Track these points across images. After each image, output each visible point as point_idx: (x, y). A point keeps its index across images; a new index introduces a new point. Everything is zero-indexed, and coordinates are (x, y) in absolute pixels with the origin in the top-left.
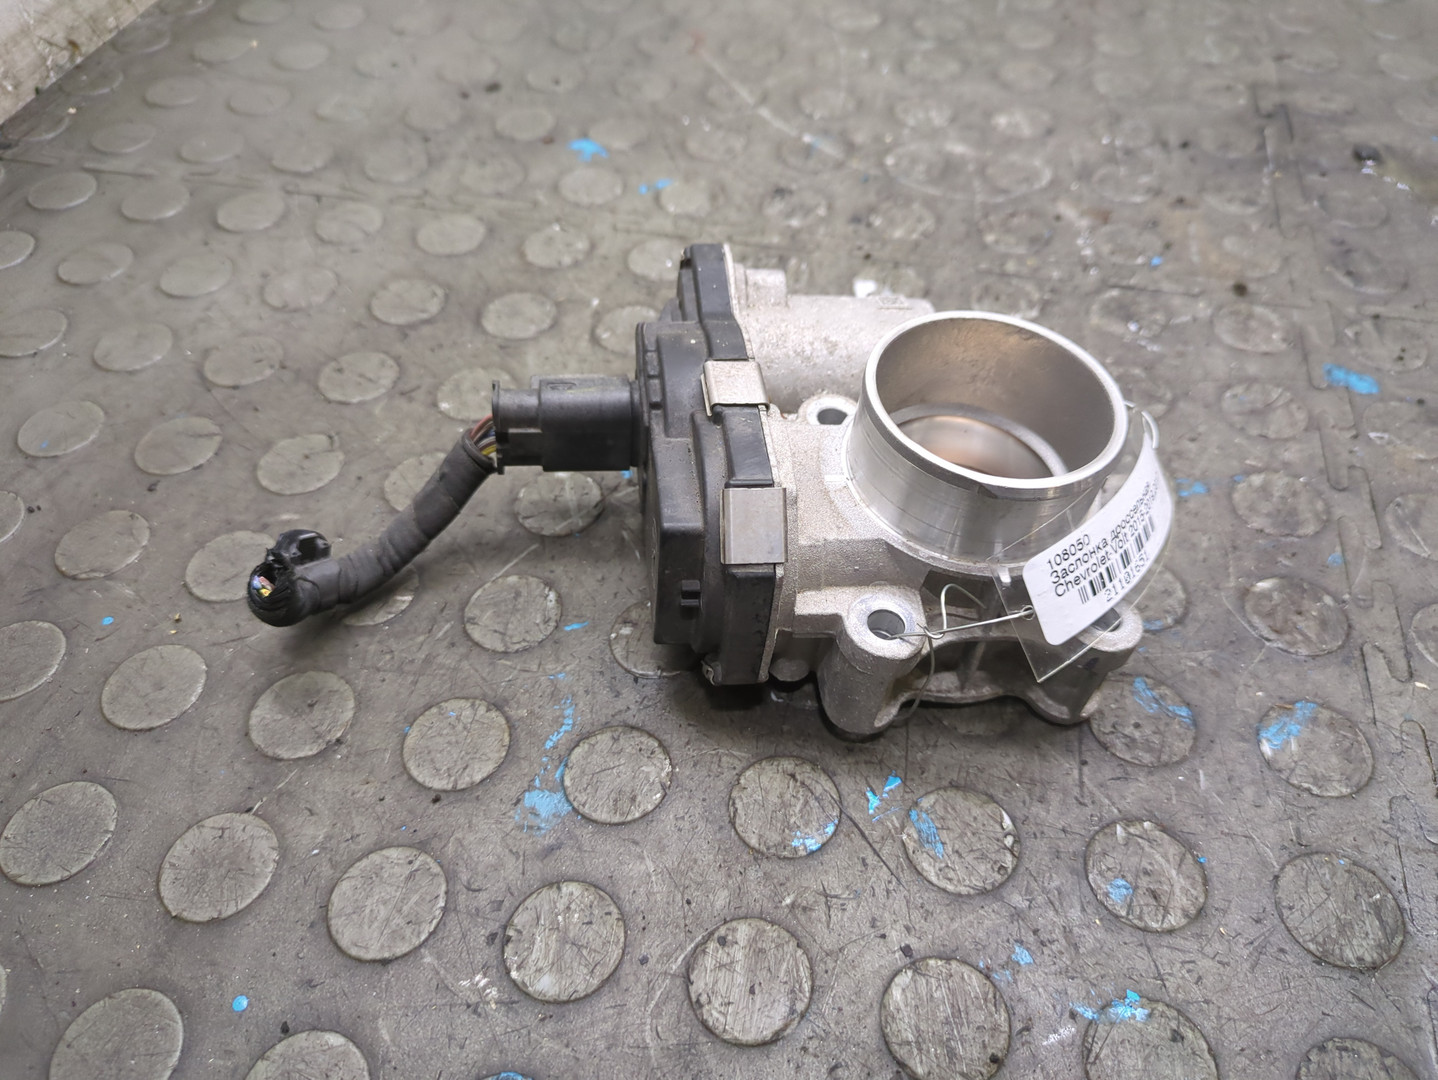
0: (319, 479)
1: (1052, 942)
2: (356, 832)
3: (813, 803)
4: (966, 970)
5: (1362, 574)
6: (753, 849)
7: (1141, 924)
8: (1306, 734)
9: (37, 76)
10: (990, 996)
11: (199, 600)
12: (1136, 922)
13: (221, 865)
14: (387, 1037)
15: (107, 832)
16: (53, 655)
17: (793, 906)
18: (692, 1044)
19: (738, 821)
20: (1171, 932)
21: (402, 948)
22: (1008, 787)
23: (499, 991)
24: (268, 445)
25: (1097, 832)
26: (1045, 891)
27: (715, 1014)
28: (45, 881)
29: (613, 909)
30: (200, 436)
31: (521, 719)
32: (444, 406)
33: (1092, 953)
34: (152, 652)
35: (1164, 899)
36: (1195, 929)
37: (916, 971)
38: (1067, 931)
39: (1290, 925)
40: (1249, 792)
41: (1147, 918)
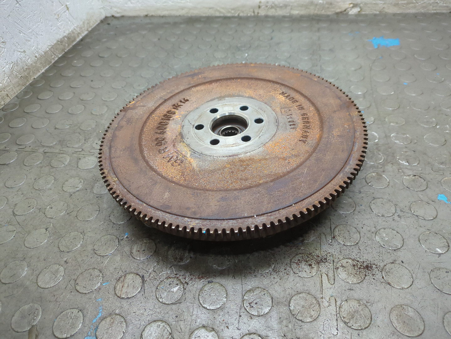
11: (3, 283)
24: (30, 232)
30: (11, 231)
40: (284, 322)
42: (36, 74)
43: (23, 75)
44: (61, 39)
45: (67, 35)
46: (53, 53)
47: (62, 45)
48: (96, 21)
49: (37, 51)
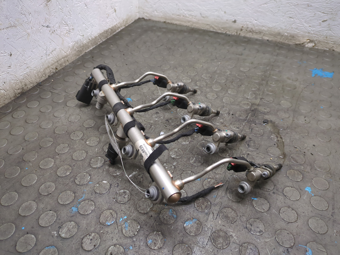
0: (64, 152)
1: (136, 247)
2: (47, 207)
3: (112, 218)
4: (122, 248)
5: (218, 200)
6: (100, 223)
7: (151, 247)
8: (193, 224)
9: (49, 74)
10: (123, 252)
11: (40, 168)
12: (150, 247)
13: (28, 208)
14: (40, 237)
15: (15, 200)
16: (18, 172)
17: (102, 232)
18: (79, 248)
19: (100, 218)
20: (155, 249)
21: (47, 226)
22: (142, 222)
23: (57, 235)
24: (59, 144)
25: (152, 232)
26: (139, 239)
27: (84, 245)
28: (5, 205)
29: (77, 227)
30: (50, 141)
31: (77, 196)
32: (87, 143)
33: (141, 250)
34: (31, 174)
35: (156, 244)
36: (158, 250)
37: (114, 246)
38: (139, 246)
39: (173, 253)
40: (179, 231)
41: (152, 247)
42: (87, 50)
43: (79, 49)
44: (107, 30)
45: (111, 28)
46: (100, 38)
47: (106, 33)
49: (91, 36)
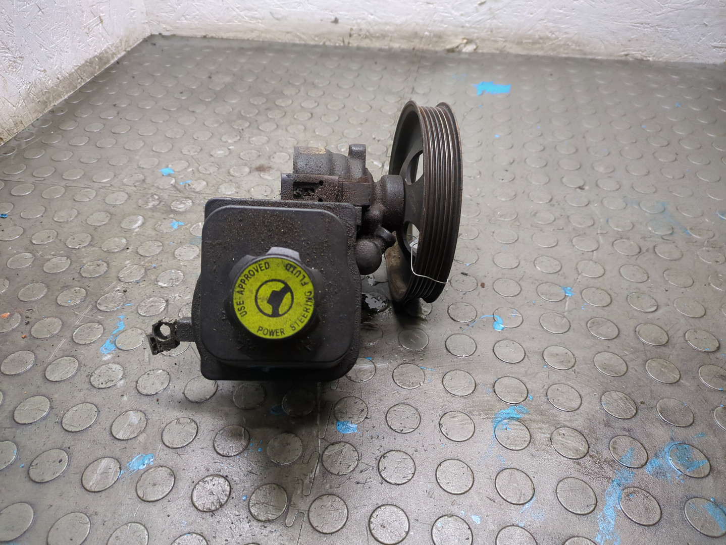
11: (22, 301)
14: (56, 397)
24: (48, 260)
27: (142, 389)
31: (107, 327)
42: (58, 100)
43: (41, 99)
44: (91, 59)
45: (98, 55)
46: (80, 76)
47: (91, 66)
48: (137, 39)
49: (60, 72)
